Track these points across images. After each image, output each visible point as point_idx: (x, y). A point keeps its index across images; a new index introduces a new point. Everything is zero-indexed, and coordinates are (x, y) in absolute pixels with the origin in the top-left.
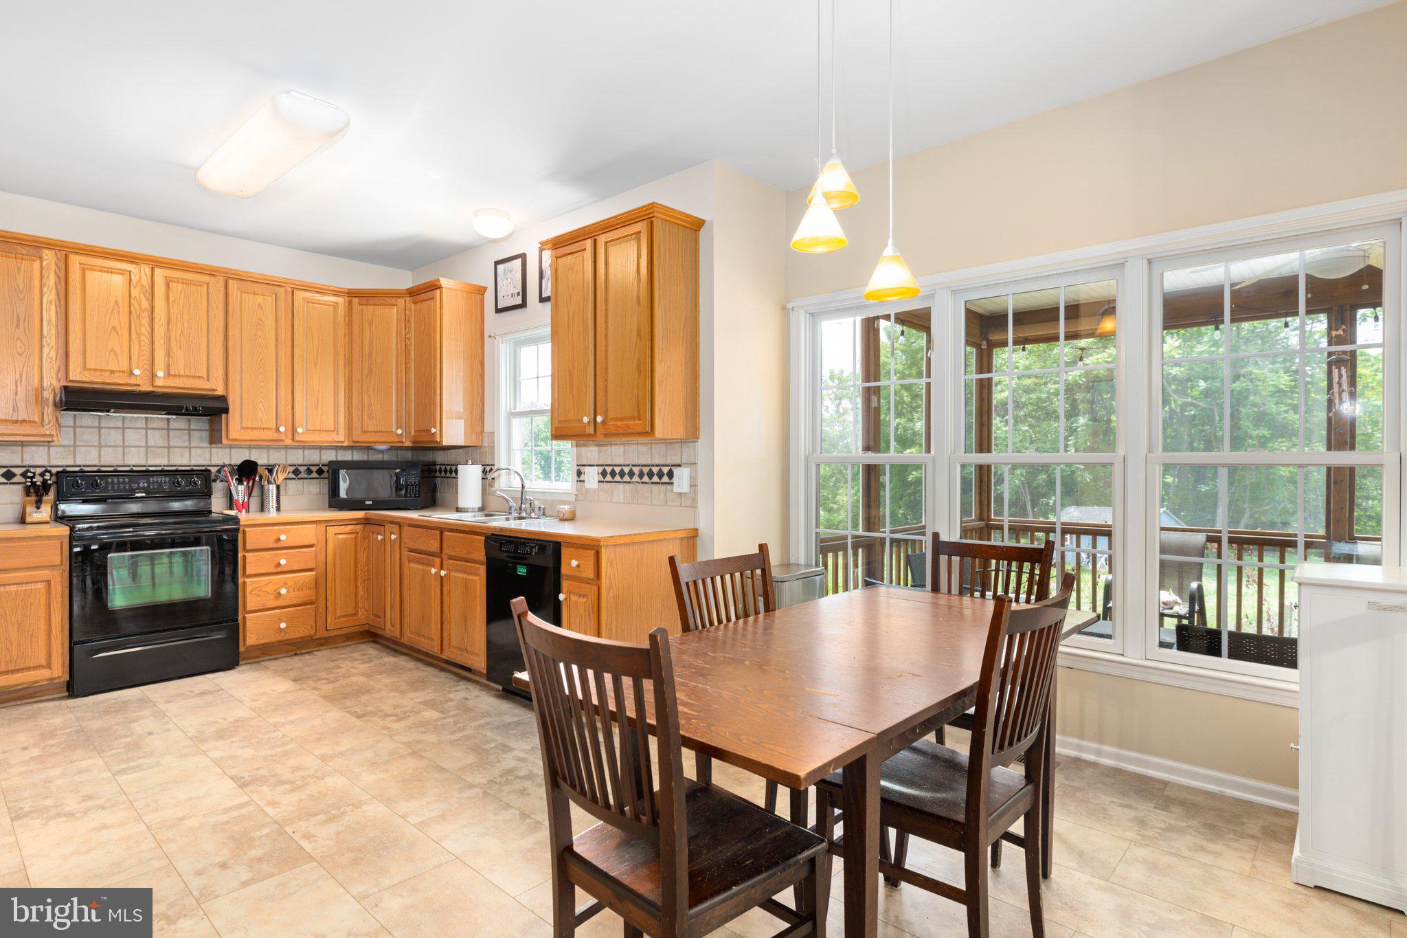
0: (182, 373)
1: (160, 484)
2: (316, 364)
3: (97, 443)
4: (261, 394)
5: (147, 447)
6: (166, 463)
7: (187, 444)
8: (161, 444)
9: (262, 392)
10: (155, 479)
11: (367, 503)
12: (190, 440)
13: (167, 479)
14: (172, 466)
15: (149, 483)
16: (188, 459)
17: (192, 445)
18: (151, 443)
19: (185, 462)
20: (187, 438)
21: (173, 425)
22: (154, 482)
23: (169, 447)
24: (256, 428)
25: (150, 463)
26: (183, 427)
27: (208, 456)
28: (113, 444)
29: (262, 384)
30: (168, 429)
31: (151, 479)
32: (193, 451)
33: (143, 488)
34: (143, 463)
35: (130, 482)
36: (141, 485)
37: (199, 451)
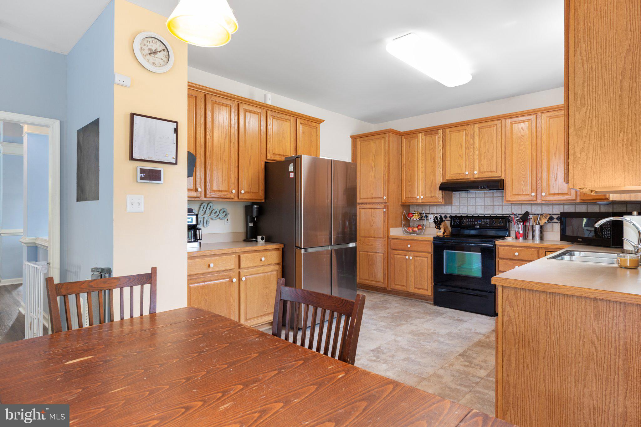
0: (485, 171)
1: (486, 222)
2: (555, 154)
3: (466, 205)
4: (523, 176)
5: (484, 205)
6: (492, 213)
7: (501, 204)
8: (490, 204)
9: (523, 175)
10: (484, 220)
11: (579, 240)
12: (502, 202)
13: (489, 220)
14: (494, 214)
15: (481, 222)
16: (501, 211)
17: (503, 204)
18: (486, 204)
19: (500, 212)
20: (501, 200)
21: (495, 195)
22: (483, 222)
23: (493, 205)
24: (520, 195)
25: (486, 213)
26: (499, 196)
27: (510, 209)
28: (472, 204)
29: (523, 170)
30: (493, 197)
31: (482, 220)
32: (504, 207)
33: (479, 224)
34: (483, 213)
35: (475, 221)
36: (478, 223)
37: (506, 207)
